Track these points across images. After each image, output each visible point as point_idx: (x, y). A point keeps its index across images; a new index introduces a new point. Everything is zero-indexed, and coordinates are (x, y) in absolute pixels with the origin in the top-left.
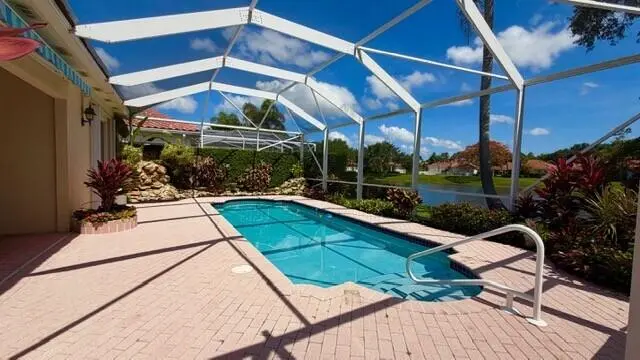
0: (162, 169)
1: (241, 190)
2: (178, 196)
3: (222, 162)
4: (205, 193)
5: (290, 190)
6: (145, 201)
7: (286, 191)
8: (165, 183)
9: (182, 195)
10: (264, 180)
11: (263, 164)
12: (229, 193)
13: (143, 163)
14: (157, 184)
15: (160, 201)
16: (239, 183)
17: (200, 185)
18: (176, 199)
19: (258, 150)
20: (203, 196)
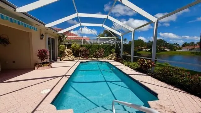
0: (71, 51)
1: (94, 57)
2: (75, 59)
3: (88, 49)
4: (83, 58)
5: (110, 58)
6: (65, 61)
7: (109, 58)
8: (71, 55)
9: (76, 59)
10: (102, 54)
11: (101, 49)
12: (90, 58)
13: (67, 49)
14: (69, 56)
15: (69, 60)
16: (94, 55)
17: (82, 56)
18: (74, 60)
19: (100, 44)
20: (82, 59)
